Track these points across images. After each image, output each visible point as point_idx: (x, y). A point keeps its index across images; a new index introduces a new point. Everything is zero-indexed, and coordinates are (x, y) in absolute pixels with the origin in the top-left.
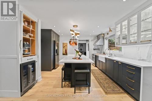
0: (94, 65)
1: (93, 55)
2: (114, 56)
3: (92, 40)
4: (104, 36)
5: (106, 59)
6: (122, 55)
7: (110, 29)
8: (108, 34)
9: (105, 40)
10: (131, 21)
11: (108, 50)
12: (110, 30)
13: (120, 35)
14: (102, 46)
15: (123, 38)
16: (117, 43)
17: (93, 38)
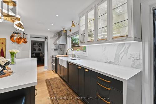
0: (54, 71)
1: (53, 57)
2: (78, 57)
3: (51, 38)
4: (66, 33)
5: (68, 63)
6: (87, 56)
7: (73, 23)
8: (70, 31)
9: (67, 38)
10: (98, 11)
11: (71, 50)
12: (73, 25)
13: (84, 30)
14: (64, 45)
15: (89, 35)
16: (81, 41)
17: (53, 35)
